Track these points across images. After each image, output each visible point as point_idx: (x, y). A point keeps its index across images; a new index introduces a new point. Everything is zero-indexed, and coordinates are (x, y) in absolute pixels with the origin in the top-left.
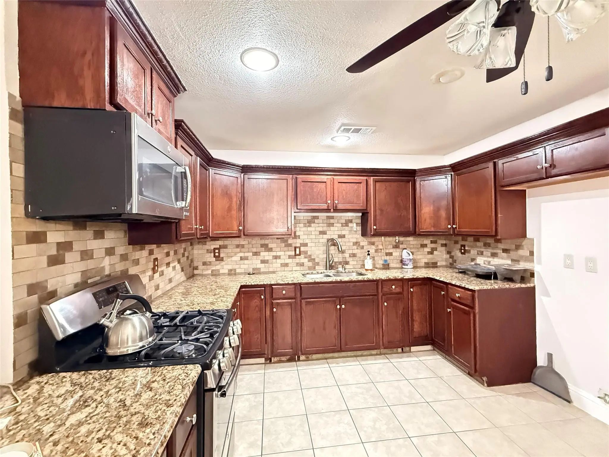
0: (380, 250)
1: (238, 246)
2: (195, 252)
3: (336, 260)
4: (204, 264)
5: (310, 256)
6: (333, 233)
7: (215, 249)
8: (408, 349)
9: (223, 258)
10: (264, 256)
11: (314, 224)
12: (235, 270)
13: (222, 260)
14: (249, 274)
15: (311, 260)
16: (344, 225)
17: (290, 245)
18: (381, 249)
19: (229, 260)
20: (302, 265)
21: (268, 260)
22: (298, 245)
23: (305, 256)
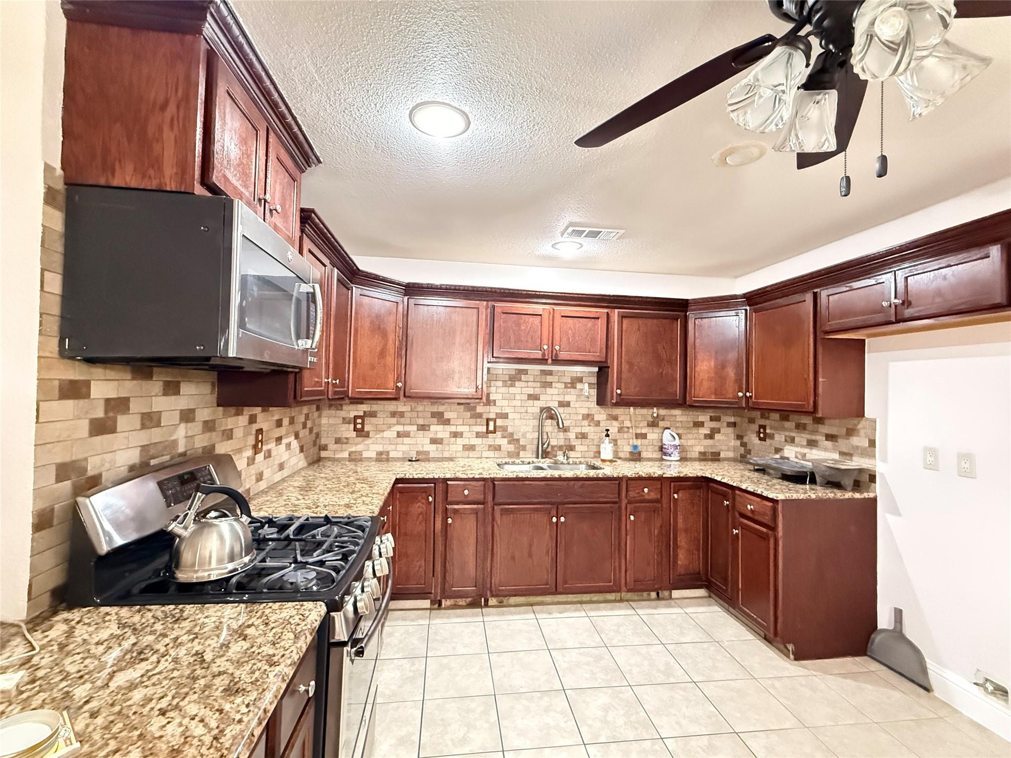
0: (626, 430)
1: (393, 414)
2: (324, 421)
3: (554, 442)
4: (338, 441)
5: (512, 434)
6: (550, 398)
7: (356, 417)
8: (666, 593)
9: (368, 433)
10: (436, 432)
11: (520, 383)
12: (388, 452)
13: (367, 435)
14: (410, 461)
15: (513, 440)
16: (569, 385)
17: (480, 416)
18: (628, 428)
19: (378, 436)
20: (498, 448)
21: (442, 439)
22: (492, 416)
23: (502, 434)
